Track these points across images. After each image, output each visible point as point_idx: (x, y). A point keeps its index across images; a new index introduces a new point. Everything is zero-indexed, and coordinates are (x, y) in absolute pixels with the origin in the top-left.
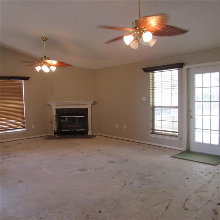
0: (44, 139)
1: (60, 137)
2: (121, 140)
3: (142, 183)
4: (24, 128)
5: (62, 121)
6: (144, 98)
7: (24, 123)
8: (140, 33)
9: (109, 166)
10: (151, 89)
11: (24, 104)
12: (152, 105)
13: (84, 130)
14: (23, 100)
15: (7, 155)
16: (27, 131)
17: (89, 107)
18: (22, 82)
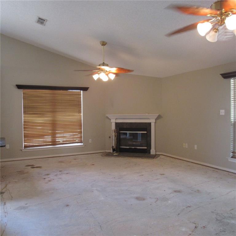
0: (101, 155)
1: (119, 154)
2: (190, 163)
3: (221, 229)
4: (81, 142)
5: (122, 137)
6: (222, 112)
7: (81, 137)
8: (221, 18)
9: (174, 196)
10: (233, 99)
11: (82, 116)
12: (233, 121)
13: (146, 148)
14: (81, 113)
15: (60, 171)
16: (83, 146)
17: (152, 121)
18: (81, 93)
